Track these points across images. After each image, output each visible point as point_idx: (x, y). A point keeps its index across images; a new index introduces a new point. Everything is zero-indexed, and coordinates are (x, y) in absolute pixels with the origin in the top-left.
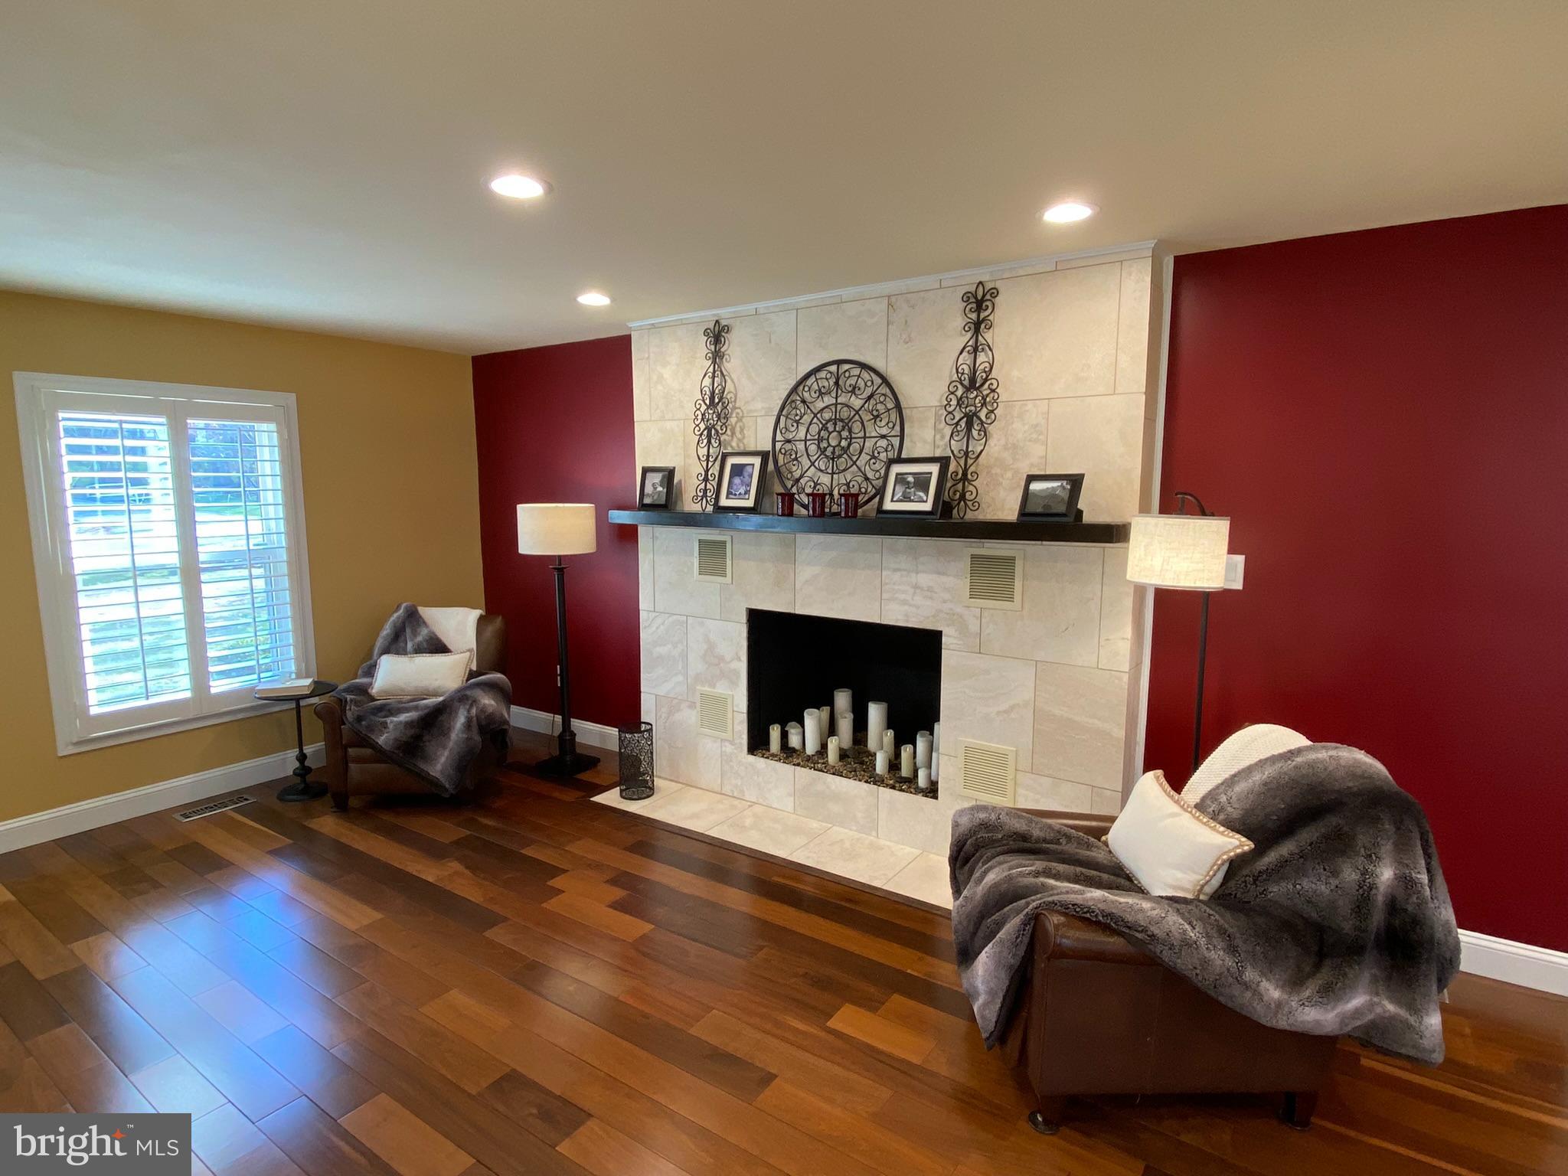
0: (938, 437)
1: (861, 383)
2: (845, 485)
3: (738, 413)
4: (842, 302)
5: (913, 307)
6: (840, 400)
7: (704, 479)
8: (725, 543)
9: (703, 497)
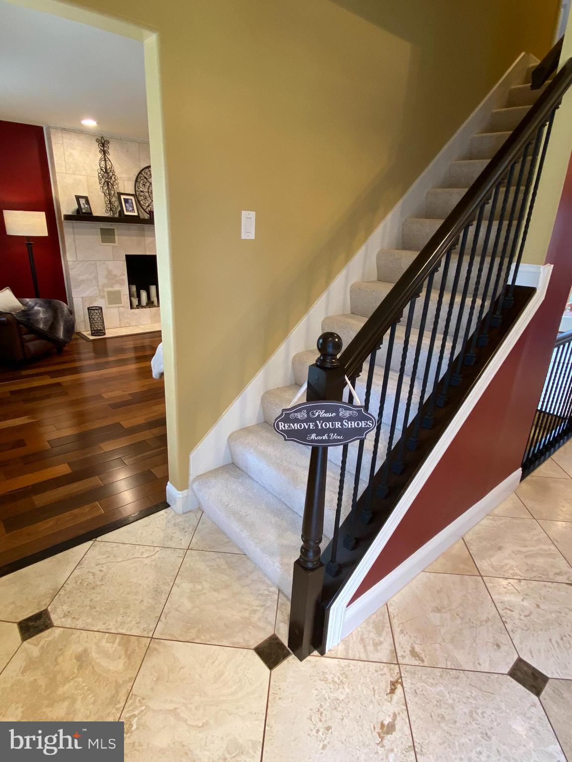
7: (109, 203)
8: (114, 229)
9: (110, 210)
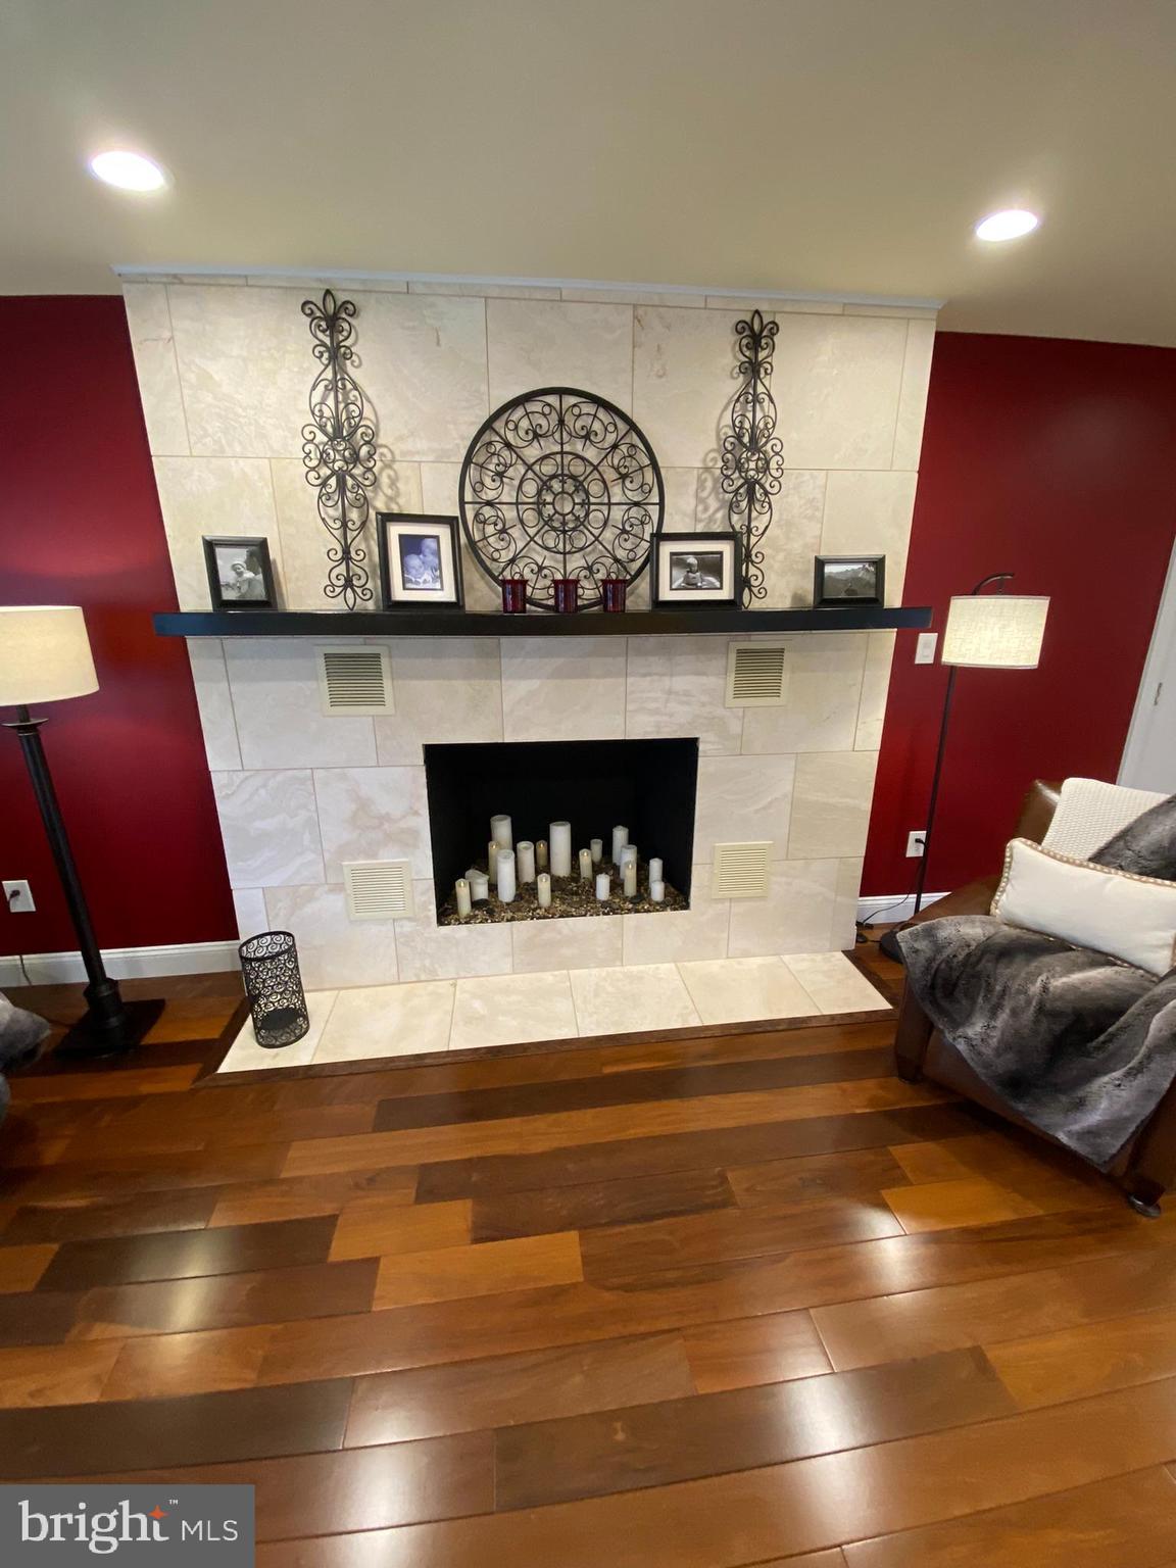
0: (700, 508)
1: (597, 426)
2: (585, 568)
3: (382, 454)
4: (561, 301)
5: (668, 327)
6: (567, 448)
7: (343, 558)
8: (377, 656)
9: (345, 587)
